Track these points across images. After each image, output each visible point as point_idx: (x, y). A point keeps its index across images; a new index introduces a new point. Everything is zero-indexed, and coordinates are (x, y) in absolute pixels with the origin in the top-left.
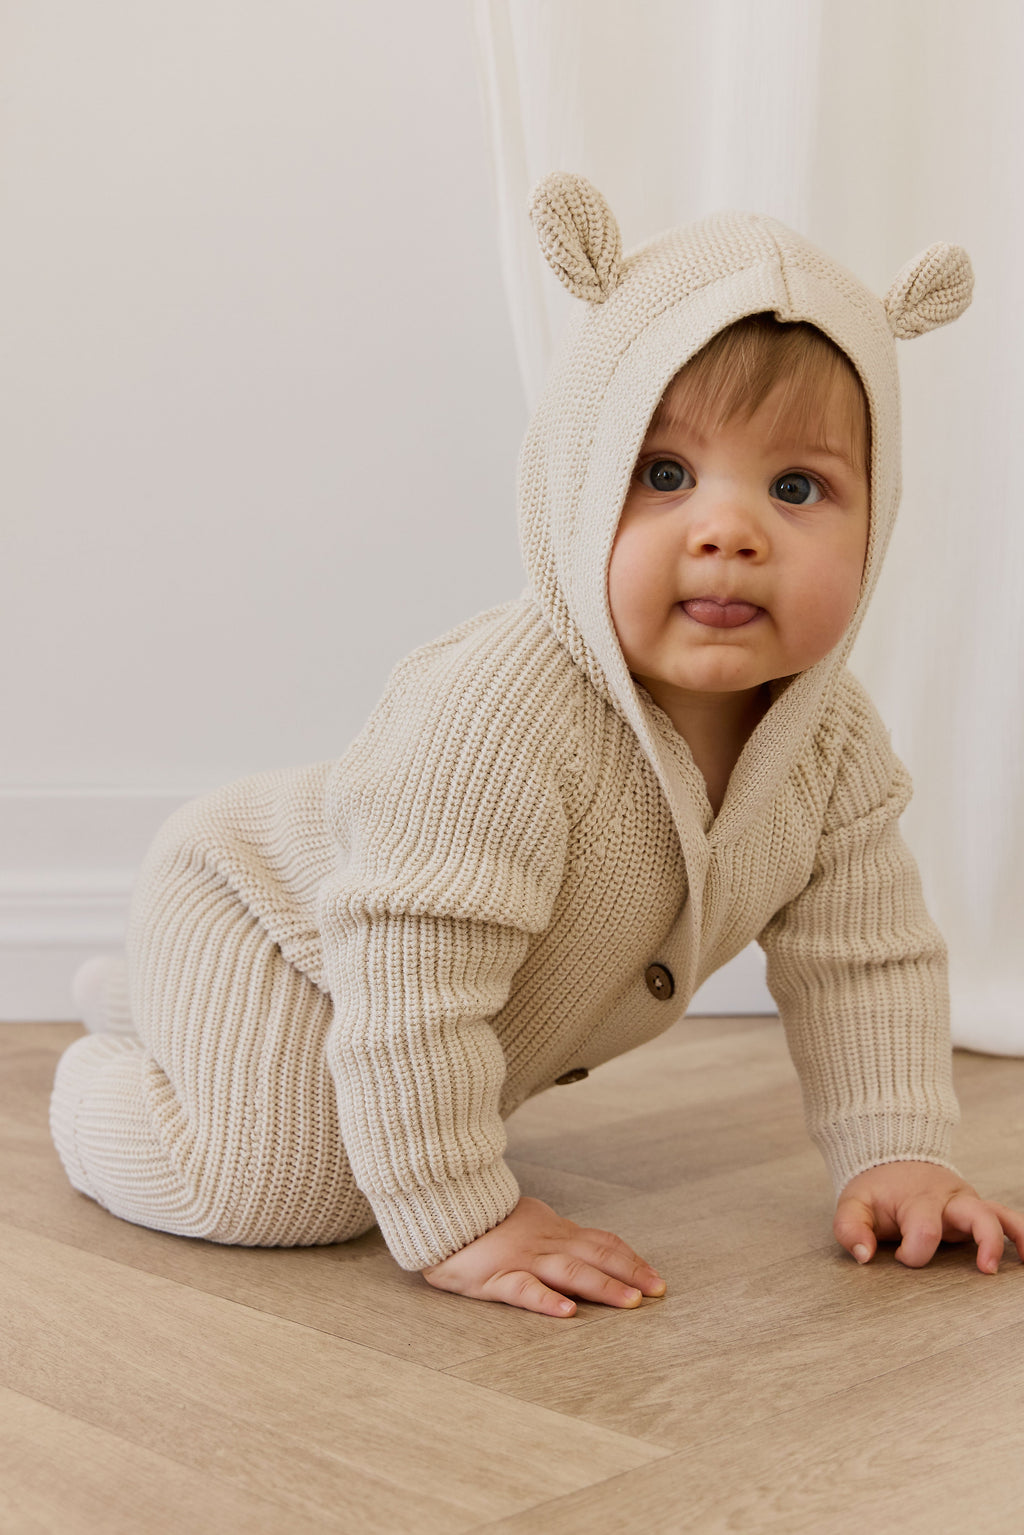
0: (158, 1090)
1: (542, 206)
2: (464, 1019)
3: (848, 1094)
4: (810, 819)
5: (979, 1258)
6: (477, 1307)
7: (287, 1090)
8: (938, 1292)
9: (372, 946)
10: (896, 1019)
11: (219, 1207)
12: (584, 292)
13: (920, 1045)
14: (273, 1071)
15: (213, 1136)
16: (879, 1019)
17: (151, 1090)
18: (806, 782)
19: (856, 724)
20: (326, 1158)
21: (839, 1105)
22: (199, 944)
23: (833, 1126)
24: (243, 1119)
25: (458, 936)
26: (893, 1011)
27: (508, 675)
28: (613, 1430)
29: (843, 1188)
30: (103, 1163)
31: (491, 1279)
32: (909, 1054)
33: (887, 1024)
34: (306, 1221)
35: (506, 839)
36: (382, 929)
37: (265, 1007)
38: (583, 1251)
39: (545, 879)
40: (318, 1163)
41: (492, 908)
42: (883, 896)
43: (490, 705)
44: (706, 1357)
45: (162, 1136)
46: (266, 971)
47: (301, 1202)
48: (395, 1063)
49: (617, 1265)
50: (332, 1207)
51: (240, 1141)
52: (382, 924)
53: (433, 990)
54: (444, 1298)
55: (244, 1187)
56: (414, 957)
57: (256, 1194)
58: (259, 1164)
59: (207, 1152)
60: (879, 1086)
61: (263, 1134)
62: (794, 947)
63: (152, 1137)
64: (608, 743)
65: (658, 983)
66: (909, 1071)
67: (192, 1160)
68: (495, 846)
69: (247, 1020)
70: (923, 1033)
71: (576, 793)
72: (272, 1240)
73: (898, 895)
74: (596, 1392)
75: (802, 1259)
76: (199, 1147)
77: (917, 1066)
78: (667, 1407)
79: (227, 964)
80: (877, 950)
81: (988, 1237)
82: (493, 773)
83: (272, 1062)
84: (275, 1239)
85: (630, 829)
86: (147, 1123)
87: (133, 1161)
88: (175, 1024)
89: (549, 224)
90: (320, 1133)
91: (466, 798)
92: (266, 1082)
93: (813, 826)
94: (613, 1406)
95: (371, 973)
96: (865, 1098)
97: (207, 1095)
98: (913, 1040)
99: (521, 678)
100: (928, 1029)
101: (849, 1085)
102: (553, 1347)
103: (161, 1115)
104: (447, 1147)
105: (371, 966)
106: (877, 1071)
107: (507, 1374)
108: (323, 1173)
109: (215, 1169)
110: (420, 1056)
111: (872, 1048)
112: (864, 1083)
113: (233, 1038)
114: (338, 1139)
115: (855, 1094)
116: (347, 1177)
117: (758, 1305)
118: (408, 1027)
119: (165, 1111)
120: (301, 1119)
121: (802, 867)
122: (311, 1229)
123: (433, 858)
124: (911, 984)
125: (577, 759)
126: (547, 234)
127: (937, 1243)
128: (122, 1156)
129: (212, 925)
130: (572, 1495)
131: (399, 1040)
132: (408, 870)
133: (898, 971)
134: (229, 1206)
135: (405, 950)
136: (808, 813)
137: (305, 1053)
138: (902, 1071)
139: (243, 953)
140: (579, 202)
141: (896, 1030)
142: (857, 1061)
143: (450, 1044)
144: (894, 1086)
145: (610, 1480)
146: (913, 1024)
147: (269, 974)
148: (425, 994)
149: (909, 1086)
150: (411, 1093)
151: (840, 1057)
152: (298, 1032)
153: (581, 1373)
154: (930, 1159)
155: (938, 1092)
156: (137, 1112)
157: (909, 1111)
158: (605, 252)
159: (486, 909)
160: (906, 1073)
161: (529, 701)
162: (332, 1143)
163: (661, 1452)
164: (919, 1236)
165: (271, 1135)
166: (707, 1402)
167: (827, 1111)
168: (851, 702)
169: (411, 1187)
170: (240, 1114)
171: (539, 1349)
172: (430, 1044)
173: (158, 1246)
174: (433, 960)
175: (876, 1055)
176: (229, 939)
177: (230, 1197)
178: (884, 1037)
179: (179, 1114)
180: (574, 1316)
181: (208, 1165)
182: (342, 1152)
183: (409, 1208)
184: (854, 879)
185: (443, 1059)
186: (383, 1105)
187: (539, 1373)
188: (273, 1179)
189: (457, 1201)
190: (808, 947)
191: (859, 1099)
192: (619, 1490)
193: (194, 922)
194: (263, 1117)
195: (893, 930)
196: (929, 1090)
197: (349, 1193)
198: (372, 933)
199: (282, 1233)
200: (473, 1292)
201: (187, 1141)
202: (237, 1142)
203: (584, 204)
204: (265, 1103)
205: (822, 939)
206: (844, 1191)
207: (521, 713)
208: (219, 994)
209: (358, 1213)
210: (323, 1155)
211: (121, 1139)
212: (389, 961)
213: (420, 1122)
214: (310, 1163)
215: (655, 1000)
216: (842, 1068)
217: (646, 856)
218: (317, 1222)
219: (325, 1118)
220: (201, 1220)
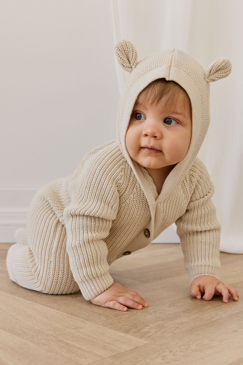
0: (30, 255)
1: (116, 49)
2: (94, 239)
3: (194, 260)
4: (186, 198)
5: (223, 299)
6: (105, 309)
7: (58, 257)
8: (214, 307)
9: (73, 223)
10: (206, 243)
11: (42, 284)
12: (127, 69)
13: (212, 250)
14: (55, 252)
15: (41, 267)
16: (202, 243)
17: (28, 255)
18: (186, 189)
19: (201, 176)
20: (67, 273)
21: (192, 262)
22: (41, 220)
23: (190, 267)
24: (48, 263)
25: (92, 220)
26: (206, 241)
27: (106, 159)
28: (135, 337)
29: (192, 281)
30: (18, 272)
31: (107, 303)
32: (209, 251)
33: (204, 244)
34: (63, 288)
35: (103, 198)
36: (75, 219)
37: (54, 236)
38: (128, 295)
39: (113, 208)
40: (65, 274)
41: (99, 214)
42: (205, 216)
43: (101, 166)
44: (158, 321)
45: (30, 266)
46: (55, 227)
47: (61, 283)
48: (79, 250)
49: (137, 299)
50: (69, 284)
51: (47, 269)
52: (75, 217)
53: (87, 233)
54: (97, 307)
55: (48, 279)
56: (82, 225)
57: (51, 281)
58: (51, 274)
59: (40, 271)
60: (201, 259)
61: (52, 267)
62: (184, 227)
63: (28, 266)
64: (131, 177)
65: (146, 234)
66: (209, 255)
67: (37, 272)
68: (101, 199)
69: (50, 240)
70: (213, 246)
71: (121, 188)
72: (55, 293)
73: (209, 216)
74: (132, 328)
75: (182, 299)
76: (38, 269)
77: (211, 254)
78: (148, 332)
79: (46, 225)
80: (203, 229)
81: (225, 294)
82: (101, 182)
83: (55, 250)
84: (56, 292)
85: (135, 197)
86: (27, 263)
87: (24, 272)
88: (35, 240)
89: (118, 53)
90: (65, 267)
91: (94, 188)
92: (53, 255)
93: (187, 199)
94: (136, 332)
95: (73, 229)
96: (198, 261)
97: (40, 258)
98: (210, 248)
99: (109, 160)
100: (214, 246)
101: (194, 258)
102: (122, 318)
103: (30, 261)
104: (92, 270)
105: (73, 227)
106: (201, 255)
107: (111, 324)
108: (66, 277)
109: (42, 275)
110: (84, 248)
111: (200, 249)
112: (198, 257)
113: (46, 244)
114: (70, 269)
115: (196, 260)
116: (72, 278)
117: (171, 309)
118: (81, 242)
119: (31, 260)
120: (61, 264)
121: (183, 208)
122: (65, 290)
123: (87, 202)
124: (211, 235)
125: (121, 180)
126: (117, 55)
127: (213, 295)
128: (22, 271)
129: (44, 216)
130: (125, 352)
131: (79, 244)
132: (81, 204)
133: (208, 233)
134: (45, 284)
135: (80, 223)
136: (186, 196)
137: (63, 248)
138: (207, 255)
139: (50, 223)
140: (126, 47)
141: (206, 246)
142: (196, 252)
143: (91, 245)
144: (205, 259)
145: (134, 348)
146: (211, 244)
147: (56, 228)
148: (85, 234)
149: (209, 259)
150: (83, 257)
151: (193, 251)
152: (61, 243)
153: (128, 324)
154: (213, 275)
155: (216, 261)
156: (25, 260)
157: (208, 265)
158: (132, 60)
159: (102, 215)
160: (208, 256)
161: (110, 166)
162: (68, 270)
163: (147, 342)
164: (209, 293)
165: (54, 267)
166: (158, 331)
167: (189, 263)
168: (200, 170)
169: (85, 280)
170: (47, 262)
171: (119, 319)
172: (86, 245)
173: (30, 294)
174: (86, 226)
175: (201, 251)
176: (48, 219)
177: (45, 281)
178: (203, 247)
179: (34, 261)
180: (127, 311)
181: (40, 274)
182: (71, 272)
183: (85, 285)
184: (199, 213)
185: (89, 249)
186: (77, 260)
187: (119, 324)
188: (55, 278)
189: (96, 283)
190: (187, 227)
191: (196, 261)
192: (136, 351)
193: (41, 214)
194: (52, 263)
195: (207, 223)
196: (213, 260)
197: (73, 281)
198: (73, 220)
199: (58, 291)
200: (103, 305)
201: (36, 268)
202: (46, 269)
203: (128, 48)
204: (53, 260)
205: (190, 225)
206: (192, 282)
207: (108, 168)
208: (44, 233)
209: (76, 286)
210: (66, 272)
211: (21, 267)
212: (76, 226)
213: (85, 264)
214: (63, 274)
215: (146, 238)
216: (193, 254)
217: (140, 204)
218: (66, 288)
219: (67, 264)
220: (39, 286)
